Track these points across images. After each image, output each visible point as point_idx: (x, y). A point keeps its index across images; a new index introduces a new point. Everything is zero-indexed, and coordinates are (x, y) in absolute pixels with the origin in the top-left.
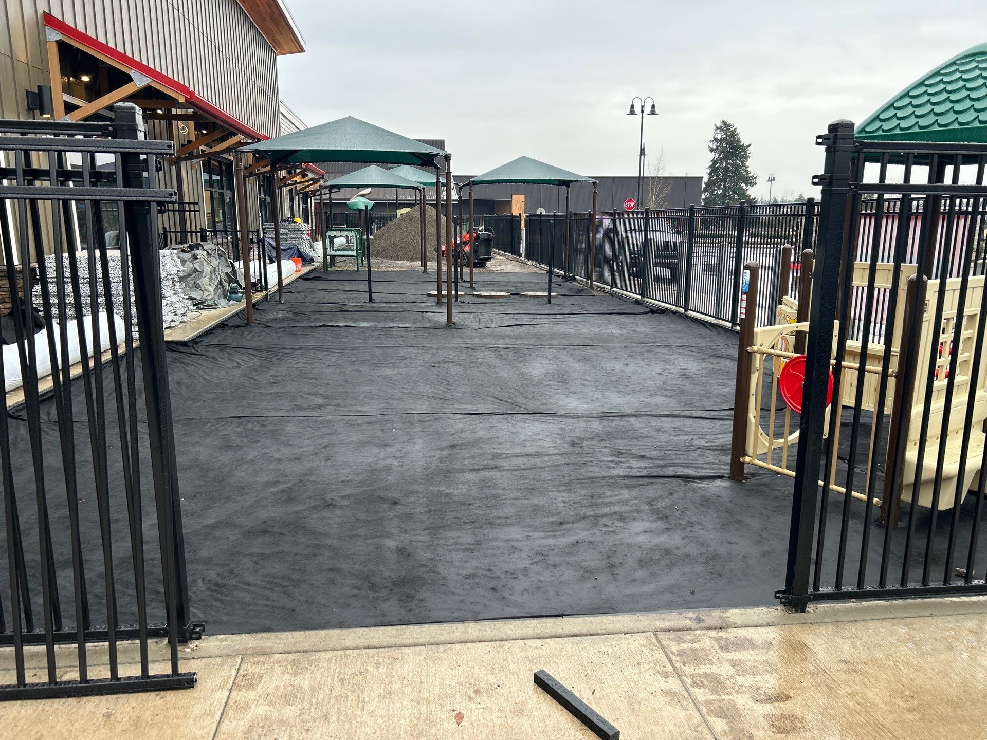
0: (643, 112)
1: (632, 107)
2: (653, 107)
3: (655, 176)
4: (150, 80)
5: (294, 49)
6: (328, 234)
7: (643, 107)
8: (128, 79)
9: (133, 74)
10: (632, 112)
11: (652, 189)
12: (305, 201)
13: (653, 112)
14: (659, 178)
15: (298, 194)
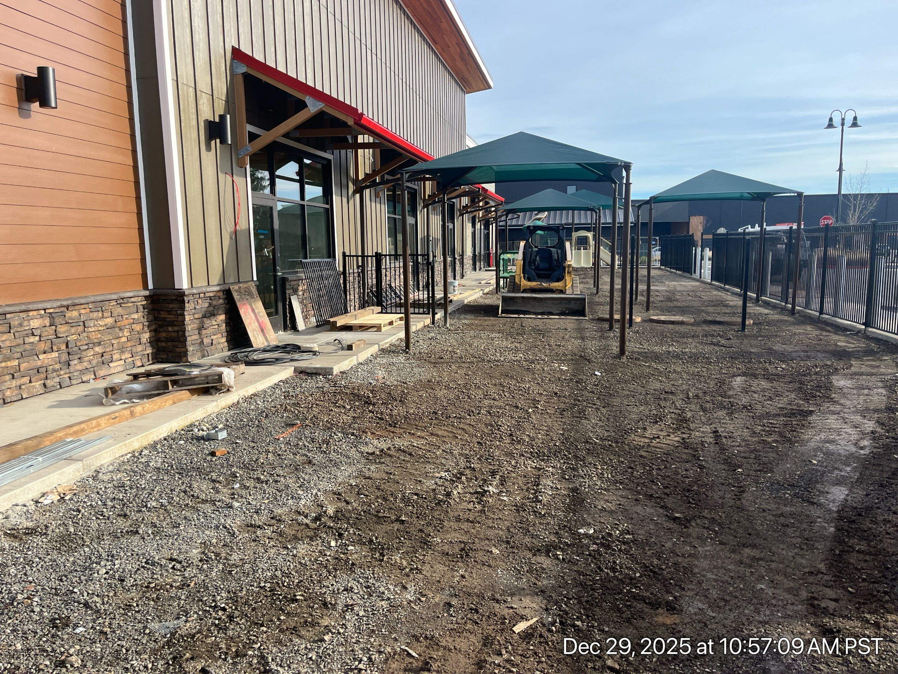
0: (843, 124)
1: (831, 120)
2: (855, 118)
3: (857, 192)
4: (323, 105)
5: (482, 87)
6: (502, 256)
7: (843, 119)
8: (302, 105)
9: (309, 100)
10: (830, 125)
11: (855, 205)
12: (487, 227)
13: (855, 124)
14: (862, 195)
15: (480, 221)
